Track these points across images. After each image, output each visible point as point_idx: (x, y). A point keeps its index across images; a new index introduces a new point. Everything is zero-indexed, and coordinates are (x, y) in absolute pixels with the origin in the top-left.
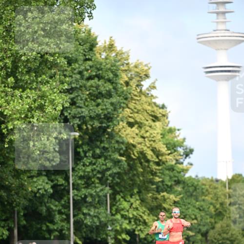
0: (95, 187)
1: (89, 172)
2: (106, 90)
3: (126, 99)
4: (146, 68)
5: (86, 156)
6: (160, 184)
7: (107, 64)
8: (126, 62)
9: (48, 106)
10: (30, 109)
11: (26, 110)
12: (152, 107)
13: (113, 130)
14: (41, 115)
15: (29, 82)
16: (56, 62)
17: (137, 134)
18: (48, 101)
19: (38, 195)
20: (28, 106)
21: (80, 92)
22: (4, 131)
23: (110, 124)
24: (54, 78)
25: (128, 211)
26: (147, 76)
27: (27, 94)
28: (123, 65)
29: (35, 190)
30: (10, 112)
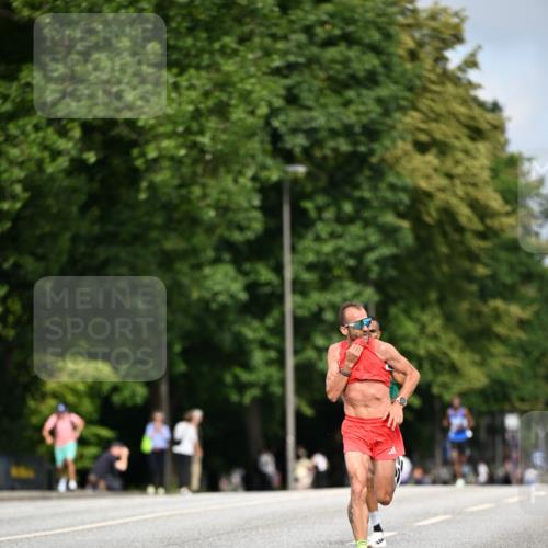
0: (342, 288)
1: (327, 255)
2: (365, 70)
3: (411, 89)
4: (455, 20)
5: (320, 219)
6: (489, 283)
7: (366, 11)
8: (410, 6)
9: (236, 106)
10: (197, 114)
11: (188, 115)
12: (470, 108)
13: (382, 160)
14: (222, 126)
15: (193, 52)
16: (253, 7)
17: (436, 170)
18: (235, 95)
19: (214, 306)
20: (191, 108)
21: (307, 75)
22: (139, 163)
23: (375, 146)
24: (248, 43)
25: (415, 342)
26: (458, 39)
27: (188, 80)
28: (403, 13)
29: (207, 295)
30: (152, 122)
